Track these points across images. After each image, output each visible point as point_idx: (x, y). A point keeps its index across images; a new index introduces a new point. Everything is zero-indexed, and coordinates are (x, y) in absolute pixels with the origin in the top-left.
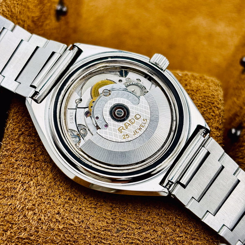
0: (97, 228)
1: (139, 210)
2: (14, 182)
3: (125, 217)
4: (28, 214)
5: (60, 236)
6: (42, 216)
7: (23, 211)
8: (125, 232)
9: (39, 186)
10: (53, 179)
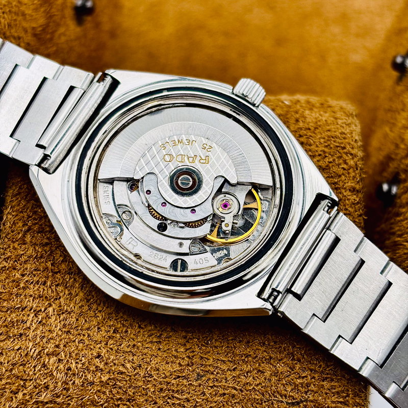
0: (164, 376)
1: (232, 340)
2: (22, 311)
3: (209, 352)
4: (49, 361)
5: (104, 393)
6: (71, 363)
7: (41, 357)
8: (212, 377)
9: (64, 315)
10: (85, 300)
